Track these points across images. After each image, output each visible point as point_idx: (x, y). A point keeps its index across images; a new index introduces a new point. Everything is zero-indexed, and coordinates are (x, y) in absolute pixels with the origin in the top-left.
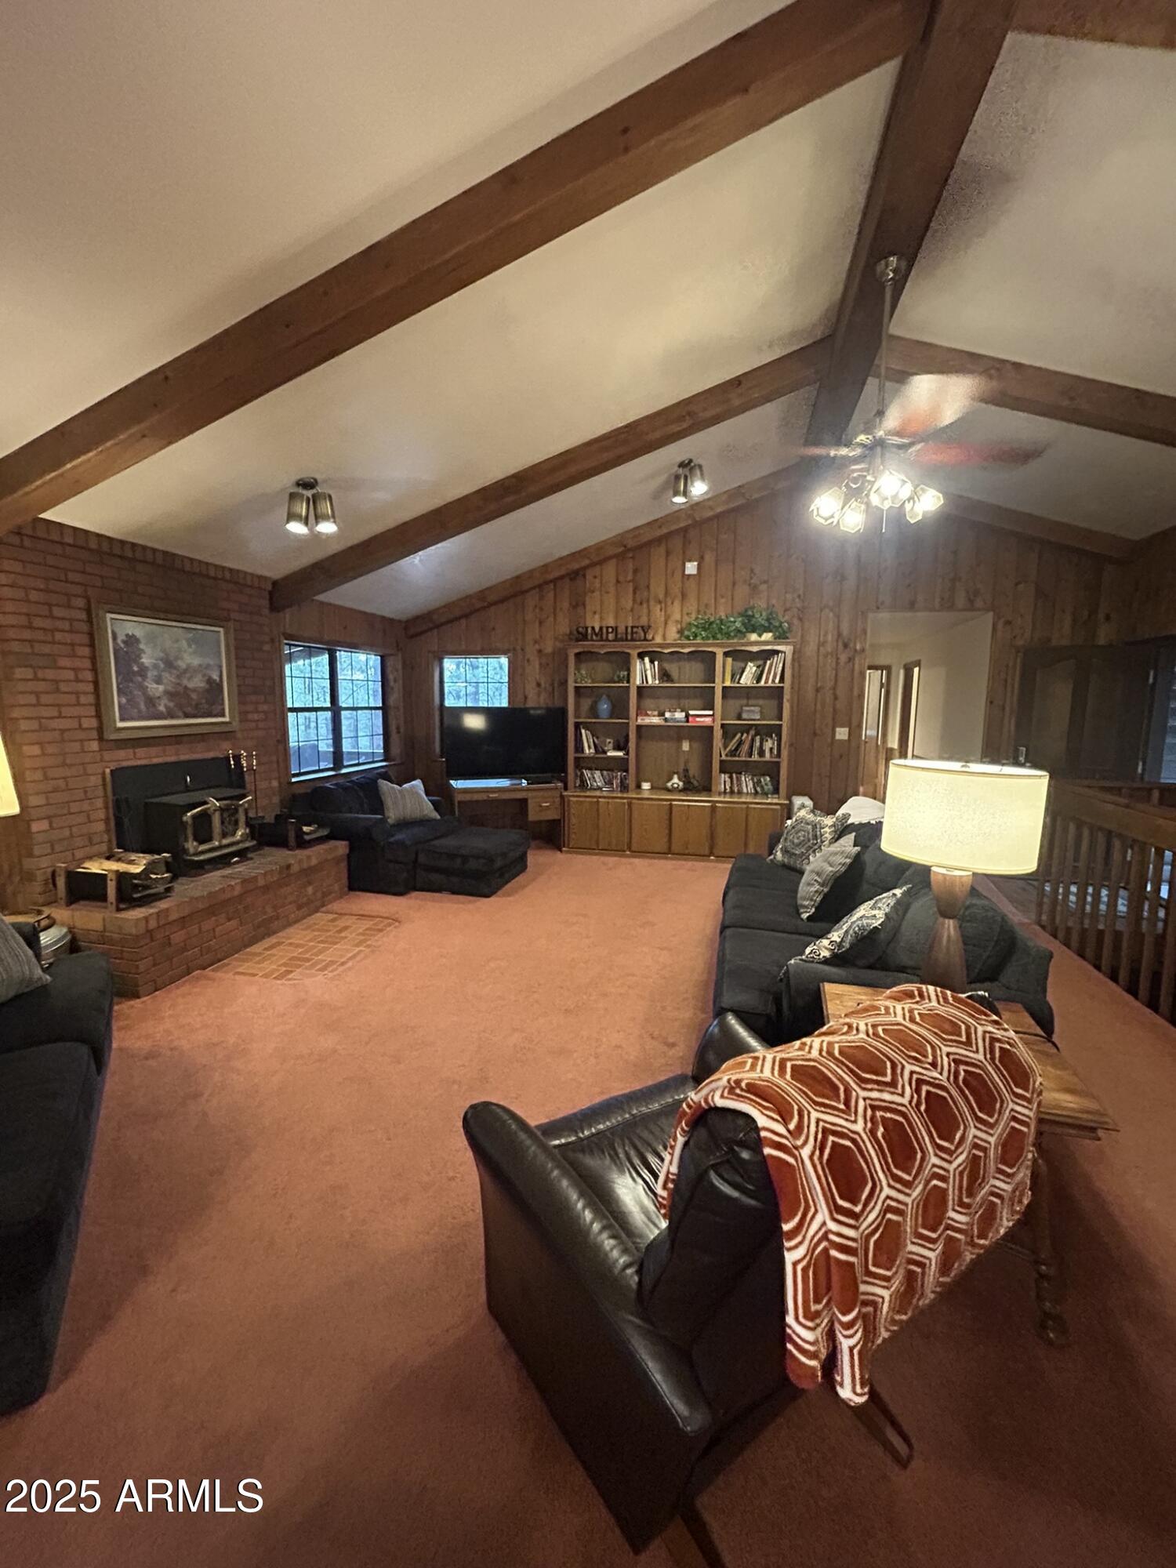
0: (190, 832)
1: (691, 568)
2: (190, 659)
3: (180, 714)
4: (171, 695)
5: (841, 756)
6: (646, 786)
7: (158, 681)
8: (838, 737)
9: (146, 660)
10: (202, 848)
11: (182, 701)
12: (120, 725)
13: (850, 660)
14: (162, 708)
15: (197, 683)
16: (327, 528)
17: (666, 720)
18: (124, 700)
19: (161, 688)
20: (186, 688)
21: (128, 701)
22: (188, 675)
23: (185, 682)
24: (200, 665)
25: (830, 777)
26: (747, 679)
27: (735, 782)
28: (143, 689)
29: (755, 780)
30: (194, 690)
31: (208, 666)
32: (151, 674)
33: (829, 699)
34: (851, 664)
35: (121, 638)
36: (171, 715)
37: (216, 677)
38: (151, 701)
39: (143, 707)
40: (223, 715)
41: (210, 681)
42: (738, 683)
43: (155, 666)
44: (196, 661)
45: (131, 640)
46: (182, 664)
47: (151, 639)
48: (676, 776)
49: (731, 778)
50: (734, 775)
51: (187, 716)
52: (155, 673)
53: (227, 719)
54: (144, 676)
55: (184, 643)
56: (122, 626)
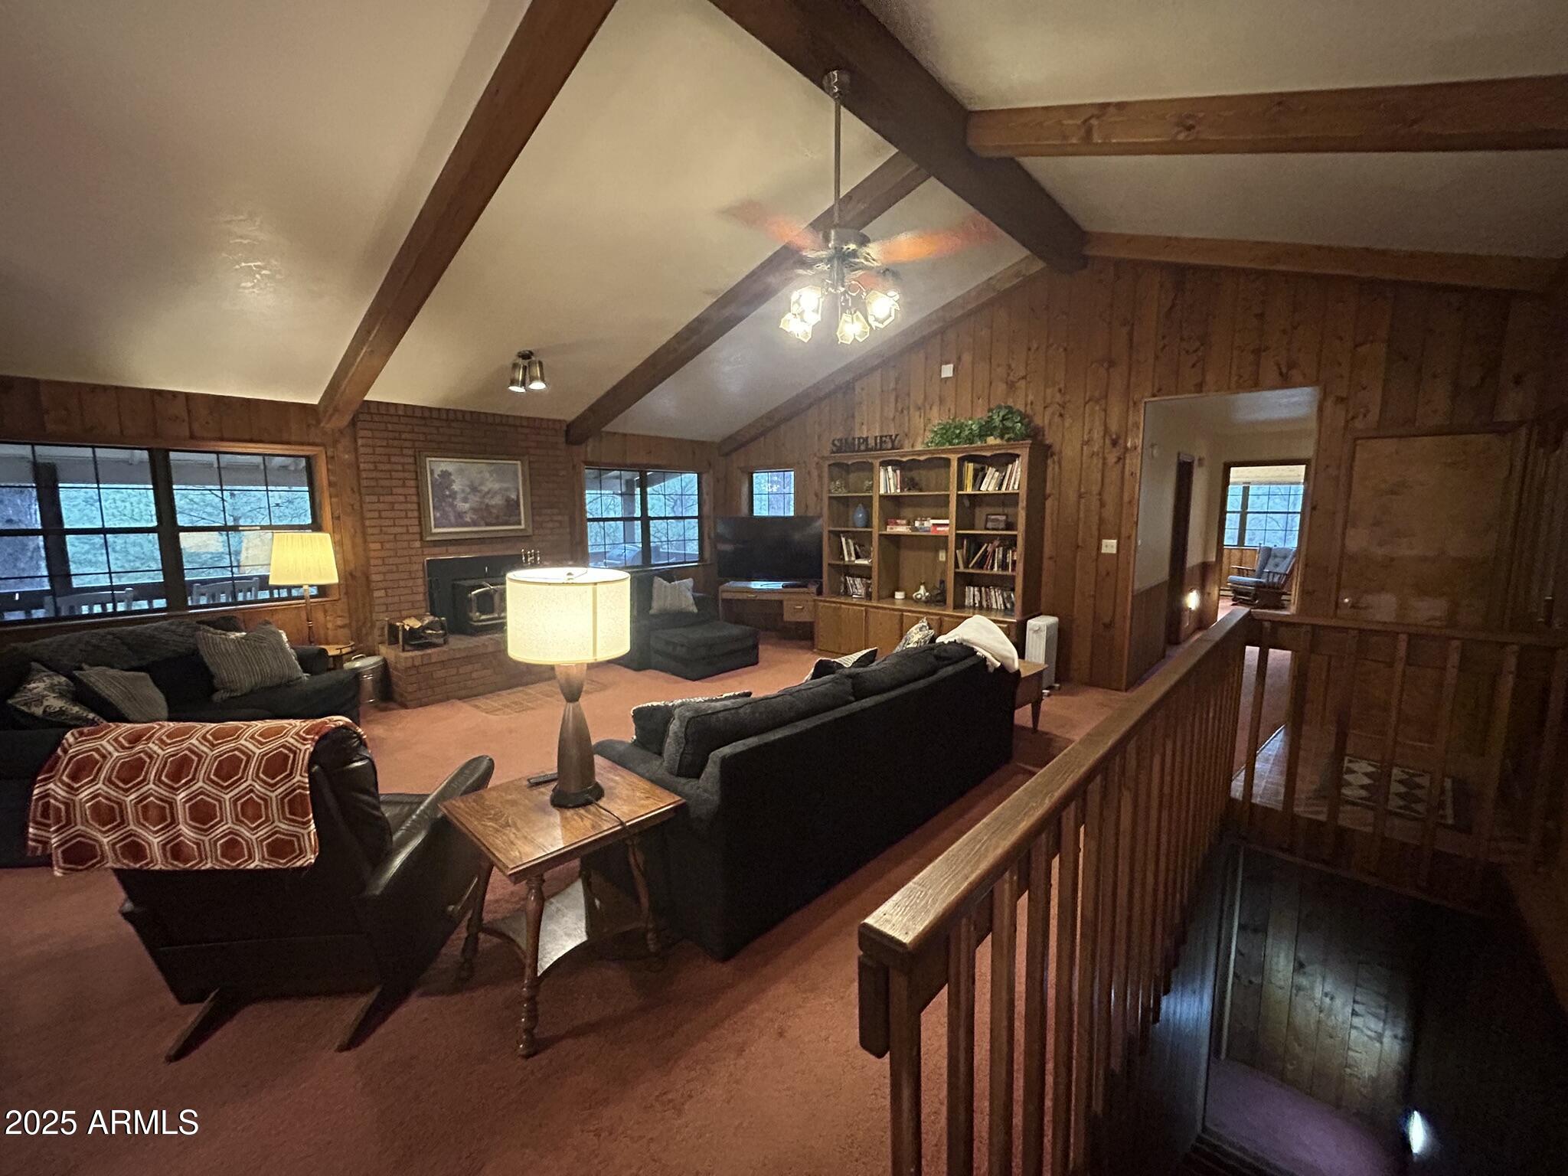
0: (474, 605)
1: (947, 371)
2: (492, 484)
3: (482, 523)
4: (474, 510)
5: (1108, 574)
6: (899, 595)
7: (465, 500)
8: (1104, 550)
9: (456, 487)
10: (483, 617)
11: (485, 514)
12: (435, 530)
13: (1120, 459)
14: (468, 519)
15: (497, 501)
16: (538, 386)
17: (915, 529)
18: (438, 515)
19: (467, 506)
20: (487, 505)
21: (441, 516)
22: (489, 496)
23: (487, 501)
24: (500, 489)
25: (1094, 597)
26: (989, 485)
27: (984, 595)
28: (452, 506)
29: (1005, 595)
30: (493, 506)
31: (507, 489)
32: (459, 496)
33: (1095, 504)
34: (1121, 464)
35: (437, 472)
36: (474, 524)
37: (513, 496)
38: (460, 515)
39: (452, 518)
40: (520, 524)
41: (508, 500)
42: (979, 490)
43: (463, 491)
44: (497, 486)
45: (445, 475)
46: (485, 489)
47: (461, 471)
48: (922, 587)
49: (980, 591)
50: (983, 589)
51: (487, 525)
52: (463, 495)
53: (522, 527)
54: (455, 498)
55: (487, 475)
56: (439, 465)
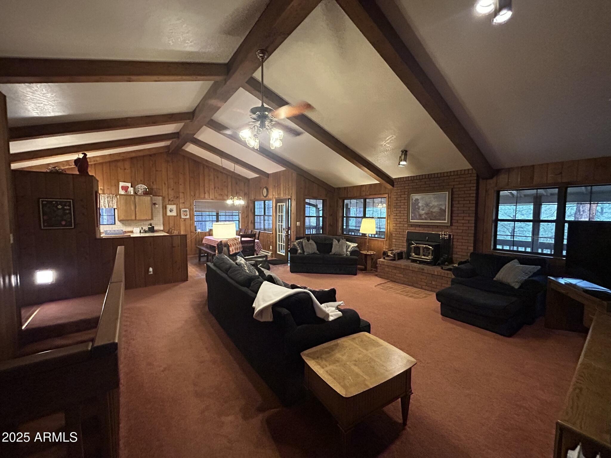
0: (413, 250)
2: (435, 203)
3: (429, 219)
4: (426, 214)
7: (423, 210)
9: (420, 205)
10: (415, 256)
11: (430, 215)
12: (411, 221)
14: (423, 217)
15: (436, 210)
18: (413, 215)
19: (424, 212)
20: (432, 212)
21: (414, 215)
22: (433, 208)
23: (431, 210)
24: (438, 205)
28: (419, 212)
30: (434, 212)
31: (441, 205)
32: (421, 208)
35: (414, 199)
36: (426, 219)
37: (443, 208)
38: (420, 215)
39: (418, 217)
40: (445, 220)
41: (441, 209)
43: (422, 206)
44: (436, 204)
45: (417, 200)
46: (431, 205)
47: (422, 199)
51: (431, 220)
52: (422, 208)
53: (446, 222)
54: (419, 209)
55: (432, 199)
56: (415, 196)
